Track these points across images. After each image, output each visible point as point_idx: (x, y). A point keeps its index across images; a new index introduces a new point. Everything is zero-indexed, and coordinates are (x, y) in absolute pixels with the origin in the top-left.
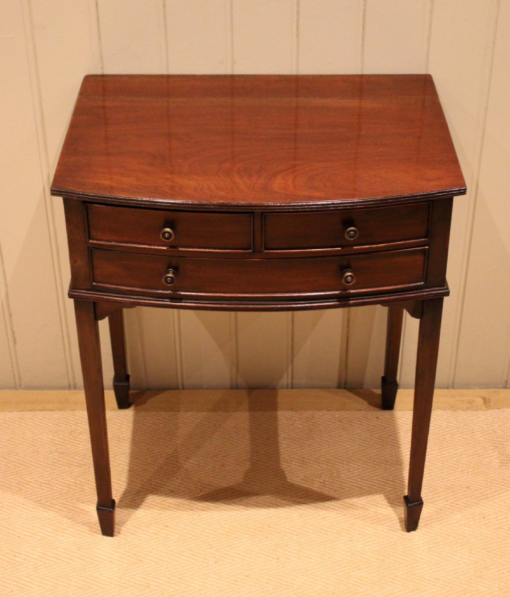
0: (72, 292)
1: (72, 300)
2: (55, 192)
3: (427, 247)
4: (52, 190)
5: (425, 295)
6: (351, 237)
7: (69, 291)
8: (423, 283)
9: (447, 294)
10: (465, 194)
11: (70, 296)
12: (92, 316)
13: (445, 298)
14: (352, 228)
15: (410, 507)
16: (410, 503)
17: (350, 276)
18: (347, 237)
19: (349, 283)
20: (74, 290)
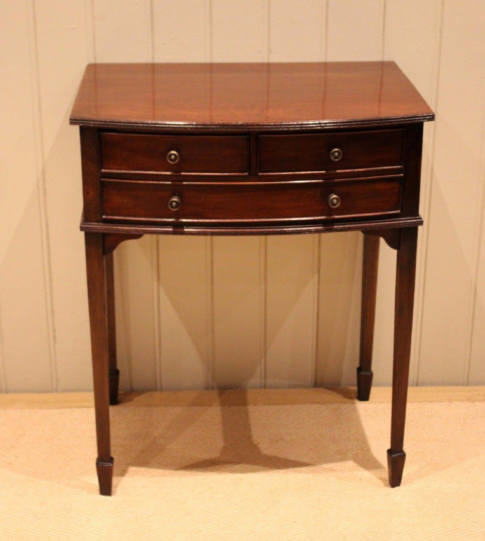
0: (84, 224)
1: (83, 233)
2: (73, 121)
3: (402, 175)
4: (71, 120)
5: (401, 223)
6: (336, 158)
7: (81, 224)
8: (399, 211)
9: (421, 223)
10: (434, 120)
11: (82, 229)
12: (101, 249)
13: (420, 228)
14: (336, 149)
15: (394, 457)
16: (394, 454)
17: (336, 198)
18: (332, 158)
19: (335, 205)
20: (85, 223)
